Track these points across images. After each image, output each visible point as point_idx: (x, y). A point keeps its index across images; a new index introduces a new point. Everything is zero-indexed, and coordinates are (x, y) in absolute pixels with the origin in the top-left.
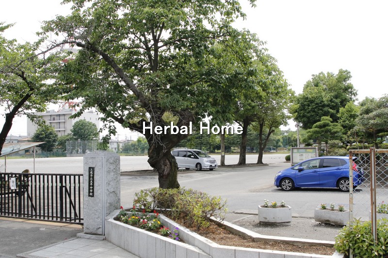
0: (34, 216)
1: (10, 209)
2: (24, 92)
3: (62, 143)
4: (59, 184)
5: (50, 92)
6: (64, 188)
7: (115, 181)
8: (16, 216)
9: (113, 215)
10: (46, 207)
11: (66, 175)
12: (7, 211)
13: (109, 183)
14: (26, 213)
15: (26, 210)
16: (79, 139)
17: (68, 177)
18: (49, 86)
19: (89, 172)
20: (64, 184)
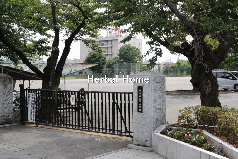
0: (91, 128)
1: (71, 122)
2: (79, 20)
3: (110, 66)
4: (111, 101)
5: (102, 20)
6: (116, 105)
7: (161, 99)
8: (76, 127)
9: (159, 130)
10: (101, 121)
11: (117, 93)
12: (68, 123)
13: (156, 101)
14: (84, 125)
15: (84, 122)
16: (125, 62)
17: (119, 95)
18: (101, 14)
19: (138, 90)
20: (116, 101)
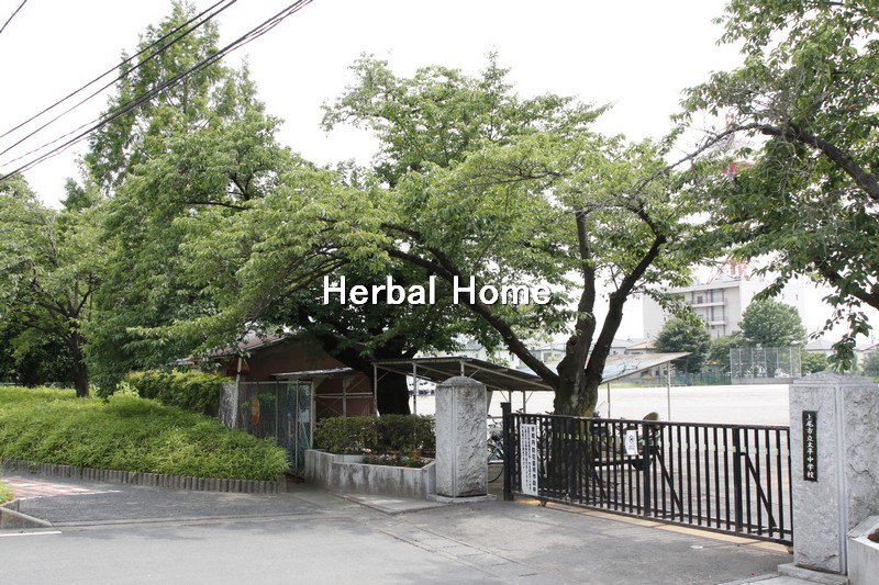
0: (677, 515)
1: (627, 496)
2: (644, 246)
3: (719, 355)
4: (731, 449)
5: (704, 243)
6: (743, 458)
7: (870, 446)
8: (639, 513)
9: (866, 529)
10: (703, 498)
11: (746, 428)
12: (619, 501)
13: (854, 451)
14: (660, 508)
15: (660, 500)
16: (759, 345)
17: (751, 433)
18: (698, 228)
19: (805, 422)
20: (743, 449)
